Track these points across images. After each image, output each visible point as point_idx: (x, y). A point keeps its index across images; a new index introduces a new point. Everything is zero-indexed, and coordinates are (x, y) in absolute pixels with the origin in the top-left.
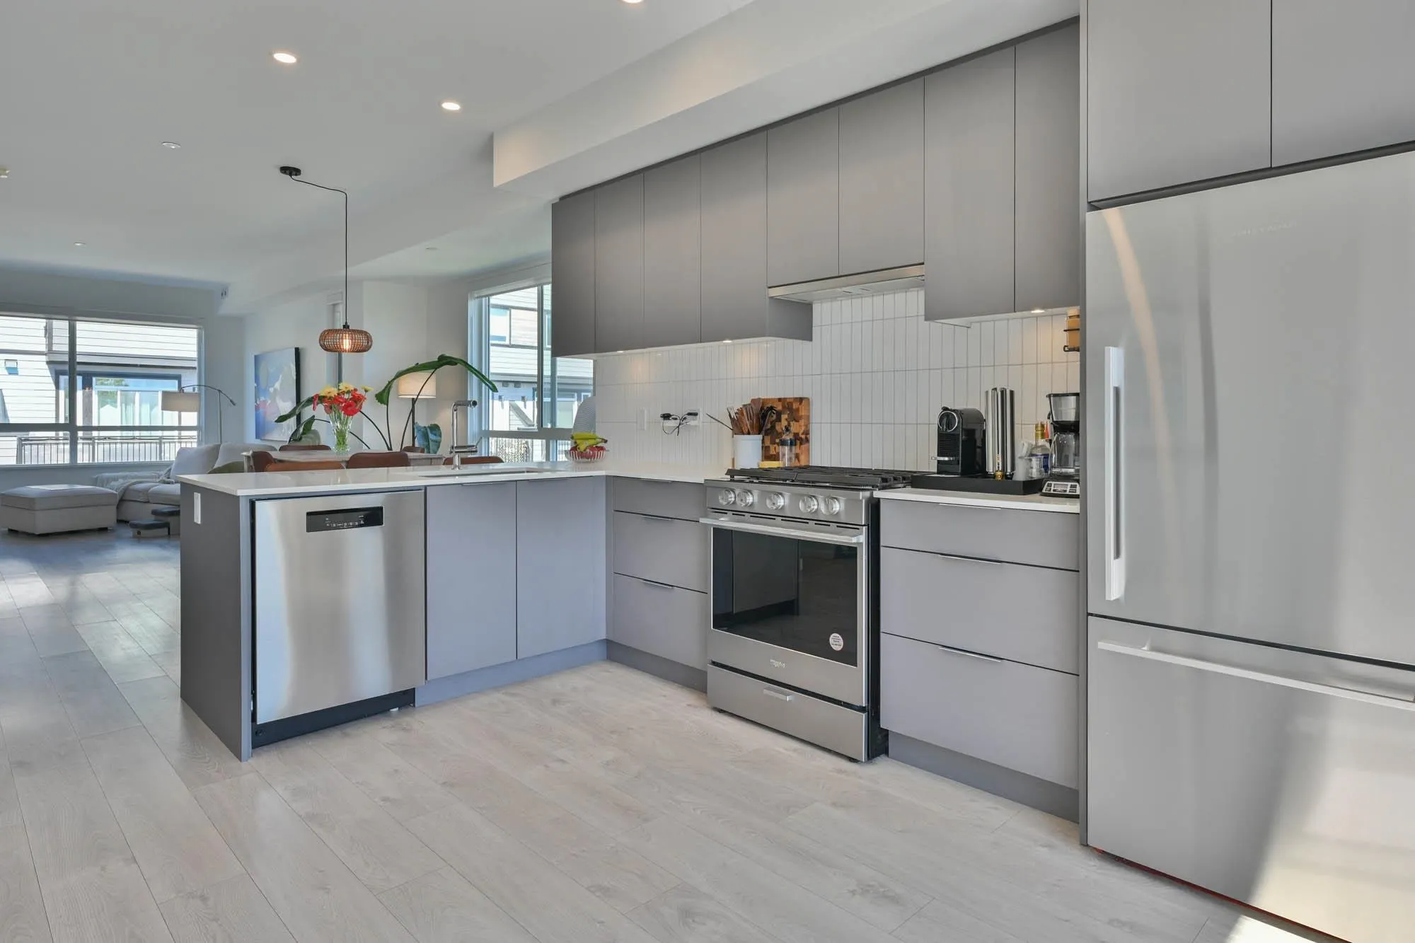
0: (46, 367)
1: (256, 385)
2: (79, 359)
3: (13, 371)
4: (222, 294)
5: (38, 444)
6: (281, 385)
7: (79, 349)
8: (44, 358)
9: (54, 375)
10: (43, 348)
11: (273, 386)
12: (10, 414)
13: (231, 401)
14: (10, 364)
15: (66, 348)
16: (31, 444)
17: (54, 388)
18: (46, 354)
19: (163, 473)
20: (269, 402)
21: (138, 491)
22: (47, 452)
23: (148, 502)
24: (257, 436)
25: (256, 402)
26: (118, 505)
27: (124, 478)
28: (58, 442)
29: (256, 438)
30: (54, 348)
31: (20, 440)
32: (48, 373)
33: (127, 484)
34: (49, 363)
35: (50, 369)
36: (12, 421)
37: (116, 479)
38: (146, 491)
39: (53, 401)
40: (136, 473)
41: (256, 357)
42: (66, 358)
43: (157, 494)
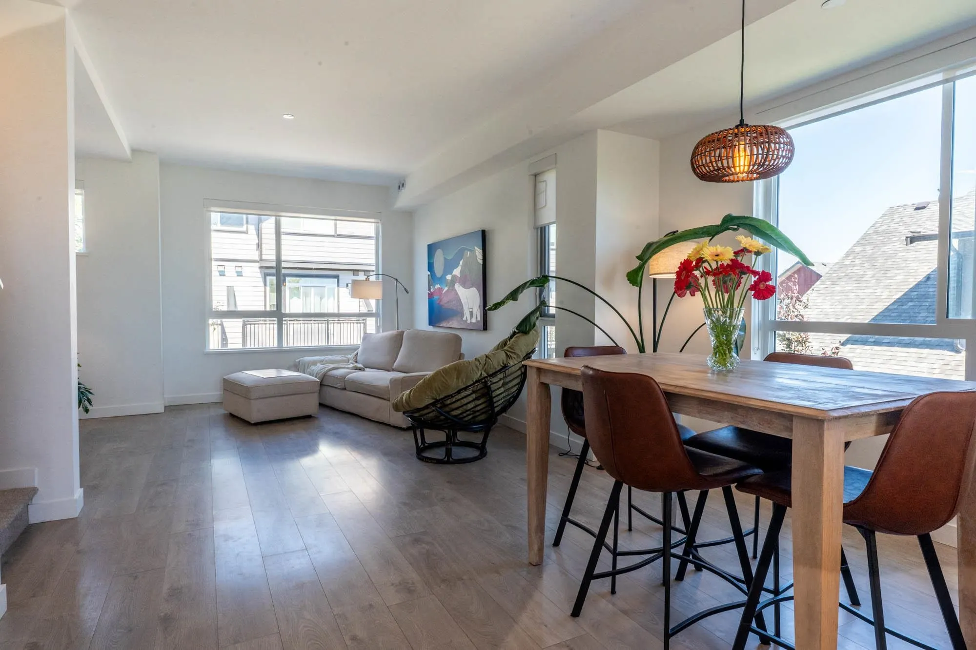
0: (258, 270)
1: (429, 273)
2: (284, 265)
3: (239, 274)
4: (399, 187)
5: (254, 324)
6: (461, 272)
7: (283, 258)
8: (258, 265)
9: (263, 276)
10: (257, 258)
11: (451, 273)
12: (238, 303)
13: (405, 289)
14: (239, 269)
15: (274, 258)
16: (250, 324)
17: (263, 285)
18: (258, 262)
19: (351, 356)
20: (446, 289)
21: (335, 378)
22: (260, 329)
23: (345, 389)
24: (431, 323)
25: (429, 289)
26: (319, 392)
27: (321, 361)
28: (265, 322)
29: (429, 325)
30: (264, 257)
31: (244, 321)
32: (259, 275)
33: (327, 369)
34: (261, 267)
35: (261, 272)
36: (240, 308)
37: (314, 363)
38: (342, 378)
39: (263, 294)
40: (330, 357)
41: (430, 246)
42: (274, 264)
43: (353, 382)
